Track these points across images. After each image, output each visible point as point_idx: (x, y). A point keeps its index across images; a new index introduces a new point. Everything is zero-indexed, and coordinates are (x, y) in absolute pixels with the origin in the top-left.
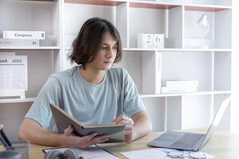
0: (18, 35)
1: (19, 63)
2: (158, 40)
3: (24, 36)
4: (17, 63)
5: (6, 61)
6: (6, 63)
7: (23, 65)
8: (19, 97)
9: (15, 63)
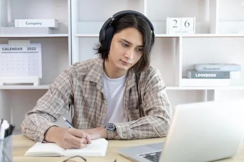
0: (29, 24)
1: (34, 51)
2: (187, 25)
3: (34, 24)
4: (31, 51)
5: (21, 49)
6: (21, 51)
7: (38, 52)
8: (32, 84)
9: (29, 51)
